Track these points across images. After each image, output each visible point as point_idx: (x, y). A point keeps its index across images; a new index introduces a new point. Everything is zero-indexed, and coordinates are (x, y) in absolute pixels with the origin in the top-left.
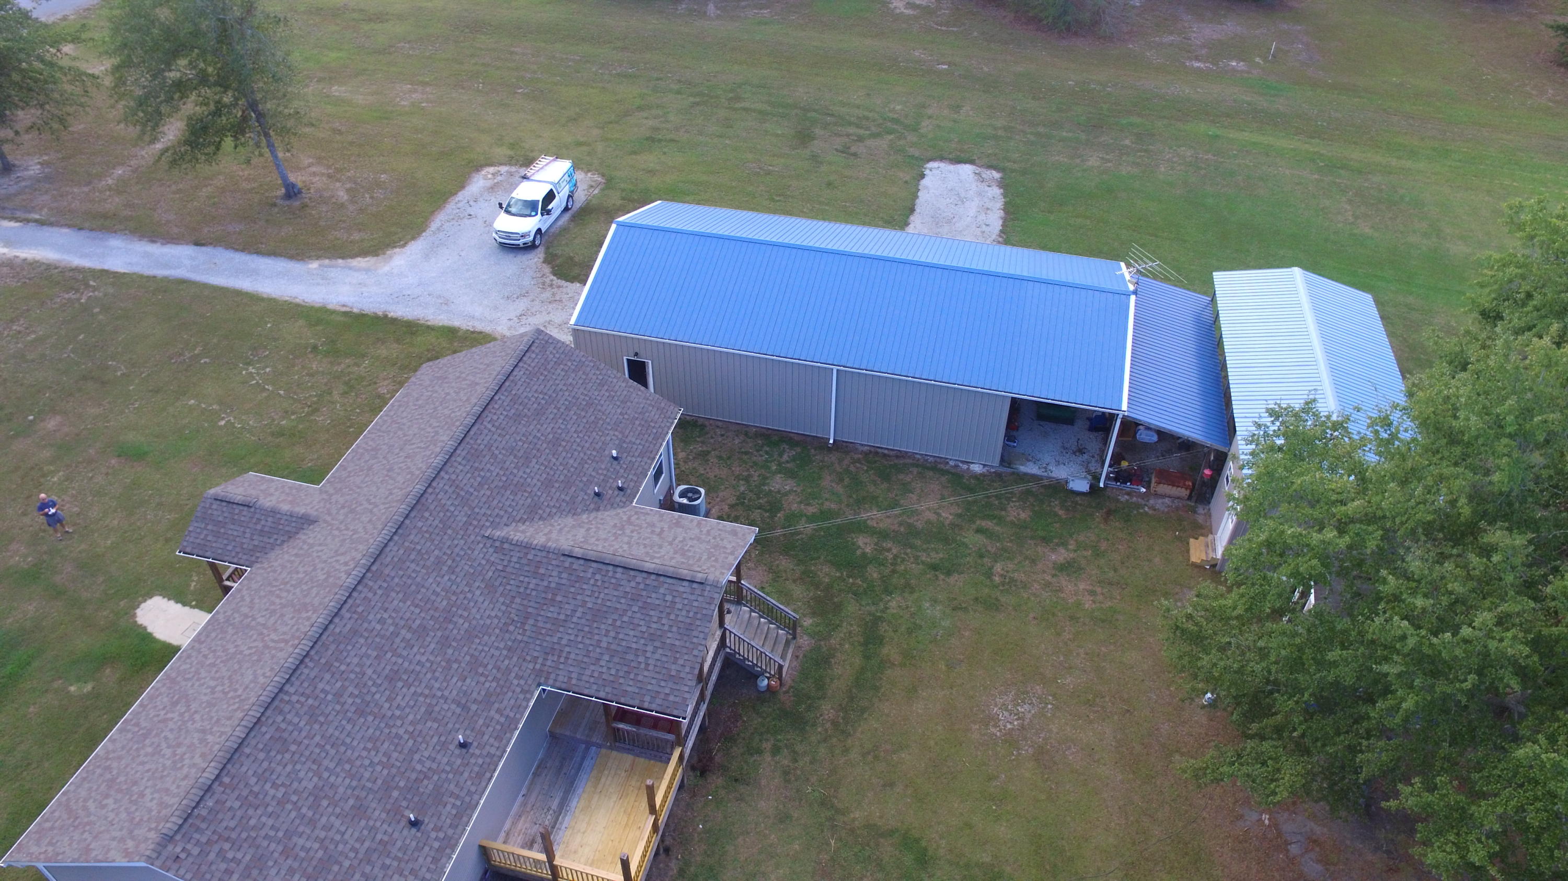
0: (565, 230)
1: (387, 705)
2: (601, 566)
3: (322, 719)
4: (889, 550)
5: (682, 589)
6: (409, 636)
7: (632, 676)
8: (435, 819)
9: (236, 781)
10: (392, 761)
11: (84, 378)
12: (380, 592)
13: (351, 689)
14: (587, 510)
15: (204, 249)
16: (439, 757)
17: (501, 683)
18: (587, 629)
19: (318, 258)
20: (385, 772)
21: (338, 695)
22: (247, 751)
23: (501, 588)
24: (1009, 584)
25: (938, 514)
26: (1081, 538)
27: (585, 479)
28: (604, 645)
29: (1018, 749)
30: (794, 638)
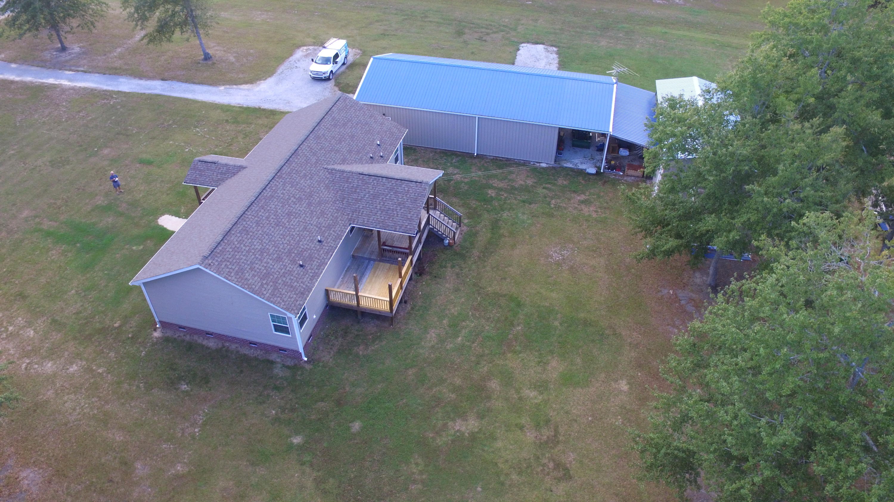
0: (343, 73)
1: (287, 224)
2: (376, 177)
3: (261, 225)
4: (503, 195)
5: (412, 185)
6: (295, 200)
7: (391, 219)
8: (310, 266)
9: (229, 242)
10: (291, 243)
11: (118, 134)
12: (281, 183)
13: (272, 216)
14: (367, 162)
15: (167, 82)
16: (310, 244)
17: (335, 221)
18: (370, 202)
19: (224, 85)
20: (289, 247)
21: (267, 218)
22: (233, 232)
23: (332, 188)
24: (558, 208)
25: (526, 182)
26: (592, 191)
27: (366, 151)
28: (378, 208)
29: (561, 267)
30: (460, 226)
